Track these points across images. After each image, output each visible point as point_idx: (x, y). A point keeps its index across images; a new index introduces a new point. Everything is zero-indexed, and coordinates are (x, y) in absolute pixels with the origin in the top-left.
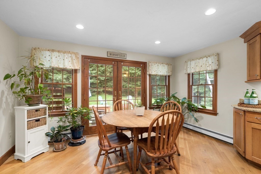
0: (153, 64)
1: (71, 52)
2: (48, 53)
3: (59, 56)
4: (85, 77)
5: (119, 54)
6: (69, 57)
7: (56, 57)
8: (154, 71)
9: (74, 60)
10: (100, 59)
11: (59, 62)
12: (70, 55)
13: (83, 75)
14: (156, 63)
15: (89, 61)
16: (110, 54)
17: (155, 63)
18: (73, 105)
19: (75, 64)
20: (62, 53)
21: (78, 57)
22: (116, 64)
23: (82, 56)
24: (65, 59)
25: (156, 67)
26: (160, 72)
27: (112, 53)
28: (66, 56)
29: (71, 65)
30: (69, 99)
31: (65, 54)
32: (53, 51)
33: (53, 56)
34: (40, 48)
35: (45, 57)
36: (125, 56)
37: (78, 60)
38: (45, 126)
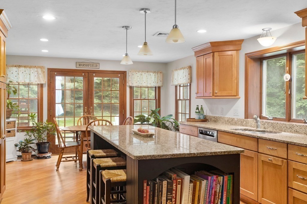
0: (134, 73)
1: (36, 66)
2: (15, 69)
3: (25, 71)
4: (51, 92)
5: (90, 64)
6: (35, 71)
7: (23, 73)
8: (136, 82)
9: (39, 75)
10: (68, 71)
11: (25, 77)
12: (35, 69)
13: (49, 89)
14: (139, 72)
15: (56, 73)
16: (80, 65)
17: (137, 72)
18: (38, 120)
19: (41, 79)
20: (28, 68)
21: (44, 71)
22: (87, 75)
23: (48, 69)
24: (31, 74)
25: (139, 77)
26: (145, 82)
27: (81, 63)
28: (32, 71)
29: (36, 80)
30: (35, 114)
31: (31, 69)
32: (20, 66)
33: (20, 71)
34: (8, 65)
35: (12, 73)
36: (98, 65)
37: (44, 74)
38: (14, 137)
